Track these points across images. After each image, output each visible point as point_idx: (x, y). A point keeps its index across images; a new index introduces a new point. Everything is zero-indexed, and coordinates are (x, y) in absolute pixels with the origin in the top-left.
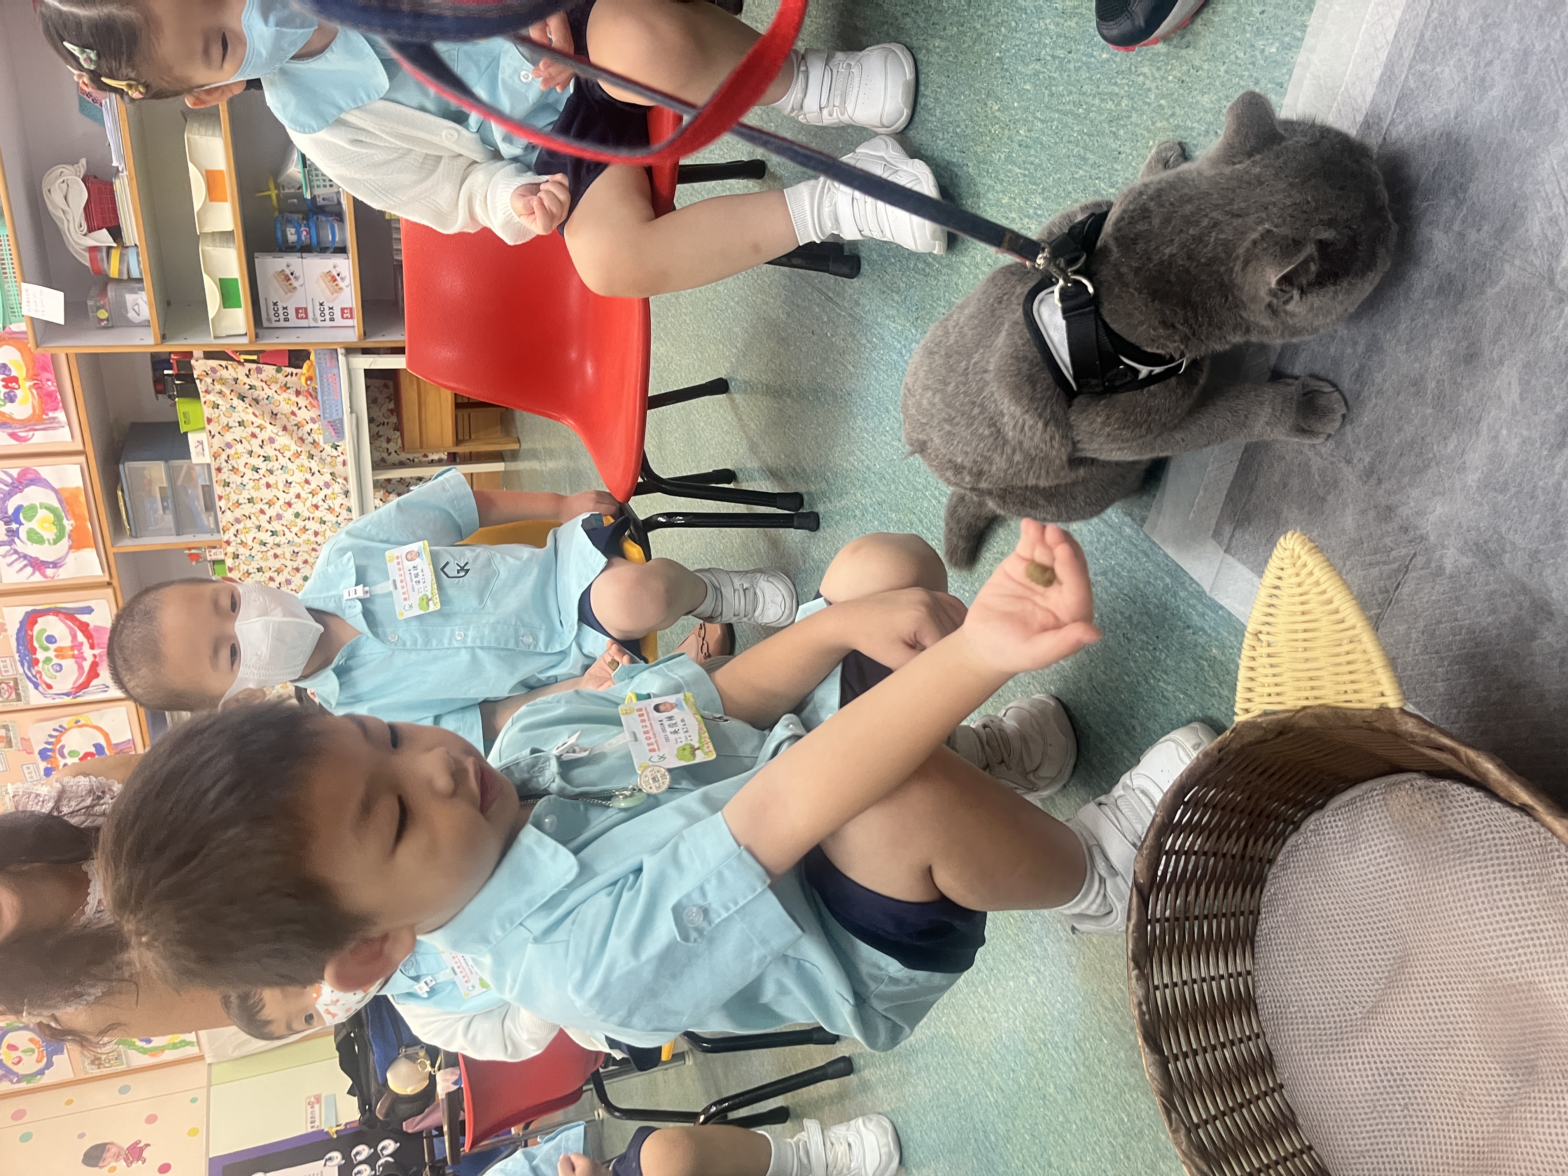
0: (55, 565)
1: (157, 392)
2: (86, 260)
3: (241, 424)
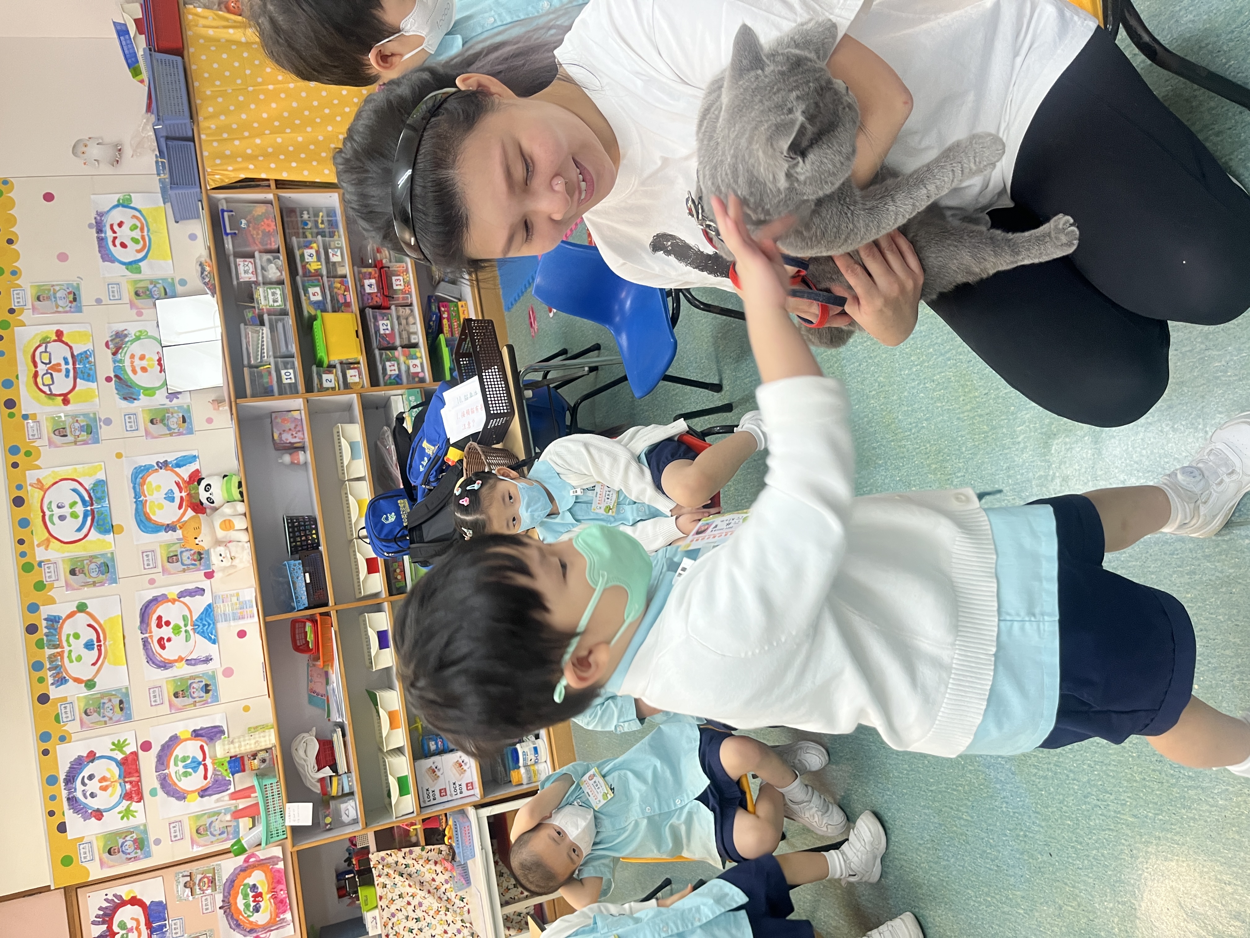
1: (340, 897)
2: (317, 789)
3: (400, 896)
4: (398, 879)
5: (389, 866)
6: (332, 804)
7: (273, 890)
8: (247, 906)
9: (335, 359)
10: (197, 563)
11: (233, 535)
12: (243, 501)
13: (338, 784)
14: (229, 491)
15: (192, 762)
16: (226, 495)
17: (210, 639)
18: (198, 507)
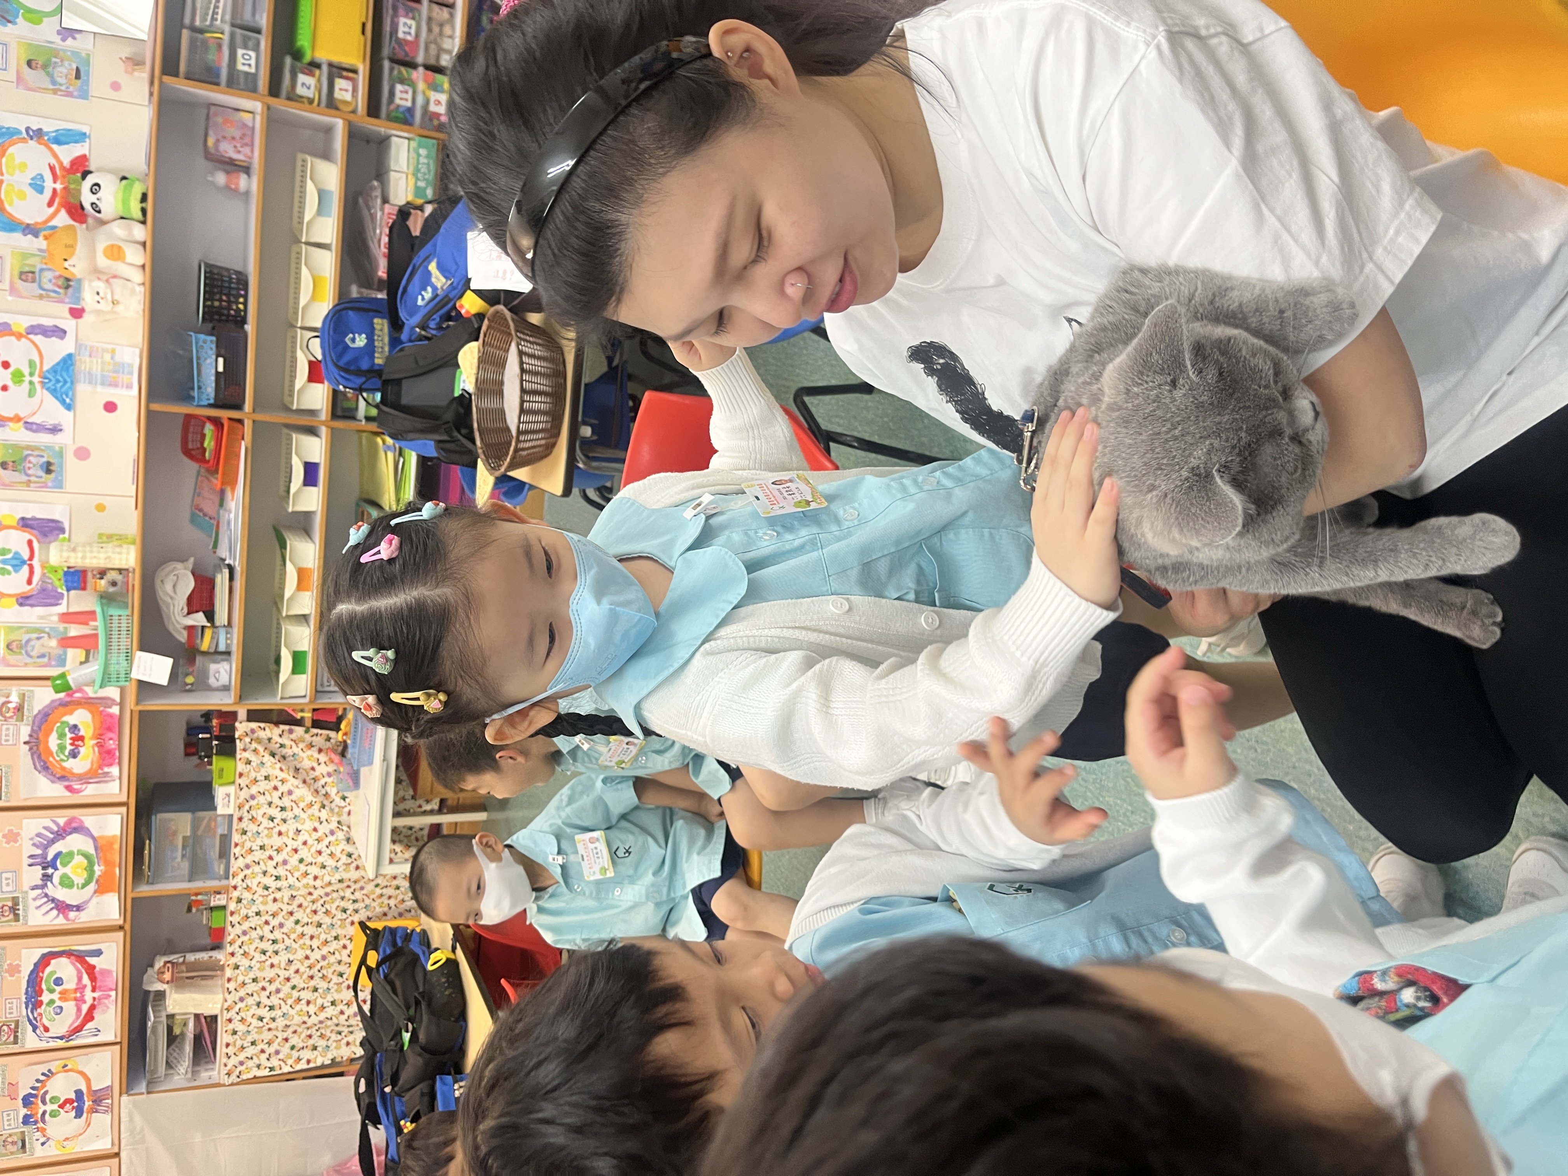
0: (78, 908)
1: (187, 754)
2: (183, 637)
3: (267, 778)
4: (267, 758)
5: (259, 741)
6: (199, 659)
7: (100, 736)
8: (62, 748)
9: (323, 55)
10: (61, 291)
11: (121, 268)
12: (144, 222)
13: (212, 638)
14: (125, 202)
15: (13, 558)
16: (120, 206)
17: (63, 402)
18: (77, 212)
